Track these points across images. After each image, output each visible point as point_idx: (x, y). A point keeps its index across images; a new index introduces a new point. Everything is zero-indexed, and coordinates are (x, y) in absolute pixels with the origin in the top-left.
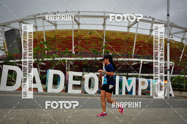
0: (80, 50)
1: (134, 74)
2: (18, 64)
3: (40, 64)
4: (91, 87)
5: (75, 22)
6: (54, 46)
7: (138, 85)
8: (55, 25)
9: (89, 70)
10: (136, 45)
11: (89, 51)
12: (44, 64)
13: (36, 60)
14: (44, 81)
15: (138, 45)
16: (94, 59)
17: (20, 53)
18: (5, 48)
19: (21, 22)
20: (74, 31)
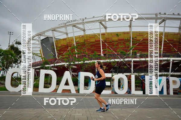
0: (108, 52)
1: (163, 73)
2: (52, 68)
3: (72, 67)
4: (120, 87)
5: (102, 26)
6: (84, 50)
7: (169, 85)
8: (84, 31)
9: (118, 71)
10: (164, 44)
12: (75, 67)
13: (68, 63)
14: (76, 83)
15: (166, 44)
16: (122, 60)
17: (54, 58)
18: (41, 55)
19: (54, 30)
20: (102, 35)
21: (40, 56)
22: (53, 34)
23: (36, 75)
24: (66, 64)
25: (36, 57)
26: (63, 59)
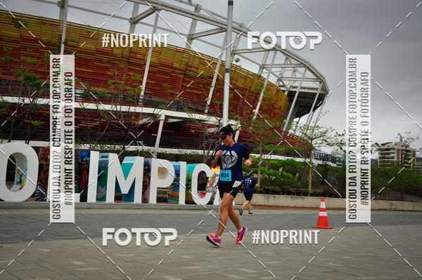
4: (14, 181)
7: (149, 178)
10: (149, 72)
11: (13, 78)
15: (155, 73)
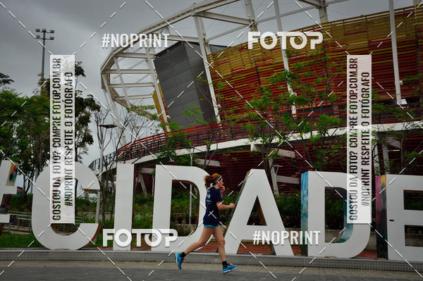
2: (202, 162)
3: (276, 155)
6: (320, 85)
8: (319, 7)
12: (289, 154)
13: (259, 141)
14: (293, 217)
17: (207, 123)
18: (159, 111)
19: (202, 14)
20: (396, 17)
21: (154, 118)
22: (199, 27)
23: (143, 186)
24: (253, 144)
25: (140, 121)
26: (241, 125)
